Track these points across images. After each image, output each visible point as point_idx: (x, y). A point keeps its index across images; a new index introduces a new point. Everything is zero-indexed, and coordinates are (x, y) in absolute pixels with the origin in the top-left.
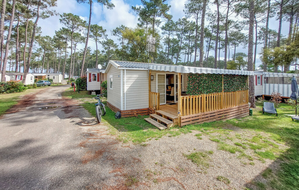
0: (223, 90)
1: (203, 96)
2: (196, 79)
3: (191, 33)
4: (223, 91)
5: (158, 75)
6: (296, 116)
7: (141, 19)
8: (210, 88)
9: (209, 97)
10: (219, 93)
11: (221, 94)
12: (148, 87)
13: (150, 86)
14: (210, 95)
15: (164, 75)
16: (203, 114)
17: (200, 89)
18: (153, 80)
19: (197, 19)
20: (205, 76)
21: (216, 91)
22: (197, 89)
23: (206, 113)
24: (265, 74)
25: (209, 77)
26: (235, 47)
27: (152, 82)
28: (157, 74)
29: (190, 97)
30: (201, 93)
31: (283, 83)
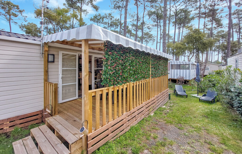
0: (151, 75)
1: (128, 86)
2: (118, 57)
3: (116, 28)
4: (151, 77)
5: (64, 55)
6: (198, 95)
7: (67, 5)
8: (138, 73)
9: (136, 85)
10: (147, 79)
11: (149, 80)
12: (43, 74)
13: (46, 72)
14: (138, 84)
15: (76, 55)
16: (129, 113)
17: (126, 75)
18: (53, 62)
19: (121, 15)
20: (132, 55)
21: (144, 77)
22: (121, 74)
23: (132, 110)
24: (172, 62)
25: (136, 56)
26: (147, 43)
27: (51, 65)
28: (61, 53)
29: (108, 89)
30: (127, 81)
31: (180, 69)
